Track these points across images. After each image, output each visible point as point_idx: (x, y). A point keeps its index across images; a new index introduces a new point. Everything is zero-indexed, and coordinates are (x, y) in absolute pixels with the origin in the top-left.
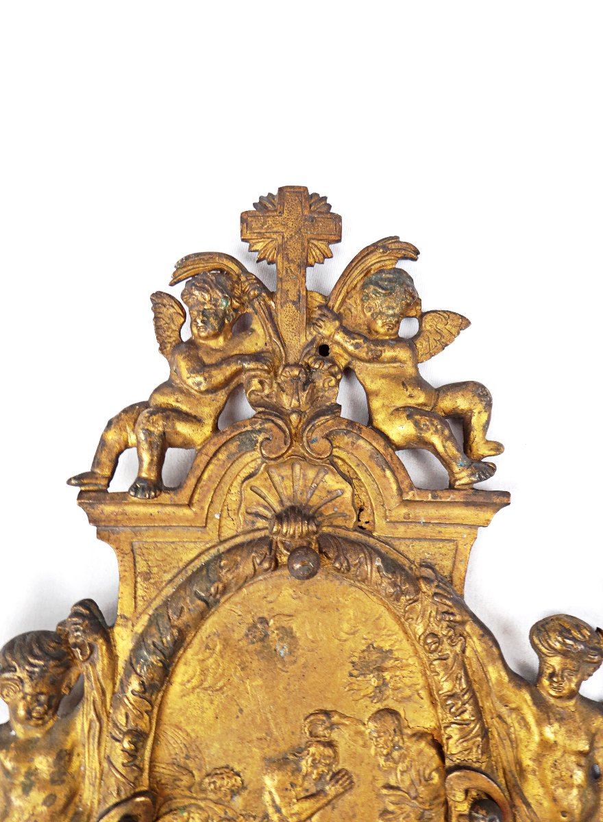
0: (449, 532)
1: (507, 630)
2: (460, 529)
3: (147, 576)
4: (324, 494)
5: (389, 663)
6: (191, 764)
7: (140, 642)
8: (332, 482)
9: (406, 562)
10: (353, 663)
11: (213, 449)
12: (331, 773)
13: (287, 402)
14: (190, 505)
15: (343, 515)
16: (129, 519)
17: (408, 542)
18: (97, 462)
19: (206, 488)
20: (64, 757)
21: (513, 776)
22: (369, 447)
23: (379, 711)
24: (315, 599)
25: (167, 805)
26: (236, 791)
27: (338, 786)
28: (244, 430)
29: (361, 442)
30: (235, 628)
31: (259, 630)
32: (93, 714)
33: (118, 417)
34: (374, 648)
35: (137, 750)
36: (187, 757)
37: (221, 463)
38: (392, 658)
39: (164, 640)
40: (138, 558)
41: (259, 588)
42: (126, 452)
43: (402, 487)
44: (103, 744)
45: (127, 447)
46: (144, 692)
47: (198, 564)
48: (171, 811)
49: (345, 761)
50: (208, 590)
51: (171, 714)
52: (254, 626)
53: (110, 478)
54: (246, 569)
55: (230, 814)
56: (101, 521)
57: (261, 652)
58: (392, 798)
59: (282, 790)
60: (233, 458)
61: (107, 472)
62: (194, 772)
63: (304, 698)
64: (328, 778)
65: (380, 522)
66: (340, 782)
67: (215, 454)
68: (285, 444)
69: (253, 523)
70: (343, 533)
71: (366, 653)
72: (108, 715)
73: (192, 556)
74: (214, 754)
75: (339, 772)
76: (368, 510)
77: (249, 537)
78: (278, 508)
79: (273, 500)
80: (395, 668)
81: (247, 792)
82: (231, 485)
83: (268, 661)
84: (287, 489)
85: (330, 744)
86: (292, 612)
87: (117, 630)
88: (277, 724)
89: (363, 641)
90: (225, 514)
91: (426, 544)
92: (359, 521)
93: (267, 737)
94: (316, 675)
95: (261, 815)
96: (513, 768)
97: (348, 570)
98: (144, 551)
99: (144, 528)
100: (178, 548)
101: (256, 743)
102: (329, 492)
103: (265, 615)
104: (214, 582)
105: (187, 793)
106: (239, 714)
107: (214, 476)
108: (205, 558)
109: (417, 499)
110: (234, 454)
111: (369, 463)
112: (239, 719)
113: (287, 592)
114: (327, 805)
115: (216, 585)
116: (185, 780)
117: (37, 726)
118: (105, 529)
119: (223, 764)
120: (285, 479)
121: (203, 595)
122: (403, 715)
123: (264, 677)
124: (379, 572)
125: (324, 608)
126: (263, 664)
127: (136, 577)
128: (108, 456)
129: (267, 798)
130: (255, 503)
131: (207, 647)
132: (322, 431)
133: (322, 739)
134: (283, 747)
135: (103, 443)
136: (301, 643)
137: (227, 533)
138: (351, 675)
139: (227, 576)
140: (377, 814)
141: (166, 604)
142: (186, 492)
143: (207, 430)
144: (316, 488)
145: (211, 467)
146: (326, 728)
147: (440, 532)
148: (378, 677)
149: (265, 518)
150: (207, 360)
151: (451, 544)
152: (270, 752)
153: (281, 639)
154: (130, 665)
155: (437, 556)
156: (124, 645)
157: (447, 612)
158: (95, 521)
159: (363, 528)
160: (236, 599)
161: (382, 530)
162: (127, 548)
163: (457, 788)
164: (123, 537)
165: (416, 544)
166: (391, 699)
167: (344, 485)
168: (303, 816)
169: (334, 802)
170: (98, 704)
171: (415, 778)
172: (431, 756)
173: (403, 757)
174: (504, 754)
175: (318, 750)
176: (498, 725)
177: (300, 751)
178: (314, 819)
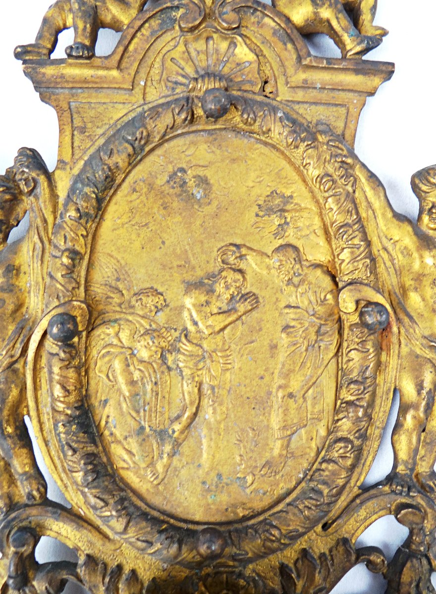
0: (342, 97)
2: (351, 95)
3: (83, 130)
4: (233, 66)
5: (289, 207)
6: (121, 286)
7: (78, 179)
8: (243, 53)
9: (304, 121)
10: (259, 205)
11: (139, 23)
12: (240, 295)
14: (119, 69)
15: (250, 82)
16: (67, 82)
17: (306, 106)
18: (40, 37)
19: (132, 58)
21: (397, 296)
22: (273, 24)
23: (281, 246)
24: (226, 153)
25: (101, 318)
26: (160, 307)
27: (246, 303)
28: (165, 6)
29: (266, 20)
30: (158, 176)
31: (177, 177)
32: (36, 237)
34: (277, 193)
35: (74, 266)
36: (118, 279)
37: (145, 38)
38: (292, 203)
39: (97, 176)
40: (75, 116)
41: (176, 144)
42: (65, 32)
43: (301, 54)
44: (46, 263)
45: (65, 28)
46: (80, 217)
47: (126, 119)
48: (104, 322)
49: (252, 285)
50: (134, 134)
51: (104, 244)
52: (175, 174)
53: (52, 49)
54: (167, 119)
55: (154, 326)
56: (43, 82)
57: (180, 195)
58: (292, 316)
59: (200, 307)
60: (156, 35)
61: (49, 45)
62: (124, 292)
63: (217, 233)
64: (238, 298)
65: (281, 88)
66: (249, 300)
67: (139, 29)
68: (200, 15)
69: (173, 89)
70: (250, 96)
71: (270, 198)
72: (50, 241)
73: (121, 115)
74: (140, 278)
75: (247, 294)
76: (272, 82)
77: (169, 99)
78: (194, 75)
80: (296, 211)
81: (169, 308)
82: (154, 61)
83: (187, 202)
84: (202, 62)
85: (241, 271)
86: (206, 163)
87: (57, 173)
88: (194, 255)
89: (268, 189)
90: (149, 83)
91: (321, 108)
92: (264, 91)
93: (185, 265)
94: (228, 215)
95: (181, 328)
96: (397, 291)
97: (255, 121)
98: (80, 109)
99: (80, 91)
100: (109, 107)
101: (176, 269)
102: (238, 64)
103: (184, 166)
104: (139, 128)
105: (118, 309)
106: (162, 246)
107: (139, 48)
108: (133, 115)
109: (314, 64)
110: (156, 31)
111: (273, 39)
112: (162, 250)
113: (203, 147)
114: (237, 319)
115: (141, 130)
116: (116, 299)
118: (46, 92)
119: (148, 286)
120: (200, 54)
121: (130, 138)
122: (301, 249)
123: (183, 215)
124: (281, 122)
125: (234, 160)
126: (182, 204)
127: (73, 131)
129: (186, 314)
130: (174, 73)
131: (134, 190)
132: (232, 6)
133: (233, 266)
134: (200, 273)
136: (214, 188)
137: (150, 98)
138: (257, 215)
139: (150, 124)
140: (280, 329)
141: (99, 150)
142: (117, 57)
143: (134, 12)
144: (227, 61)
145: (136, 40)
146: (236, 258)
147: (333, 97)
148: (281, 217)
149: (183, 84)
151: (343, 109)
152: (188, 277)
153: (198, 186)
154: (68, 200)
155: (331, 118)
156: (63, 186)
157: (341, 155)
158: (38, 85)
159: (266, 96)
160: (159, 152)
161: (284, 94)
162: (65, 106)
163: (347, 302)
164: (61, 97)
165: (313, 107)
166: (291, 236)
167: (251, 57)
168: (217, 329)
169: (244, 317)
170: (41, 229)
171: (313, 299)
172: (327, 282)
173: (302, 282)
174: (390, 280)
175: (231, 276)
176: (385, 255)
177: (212, 276)
178: (226, 331)
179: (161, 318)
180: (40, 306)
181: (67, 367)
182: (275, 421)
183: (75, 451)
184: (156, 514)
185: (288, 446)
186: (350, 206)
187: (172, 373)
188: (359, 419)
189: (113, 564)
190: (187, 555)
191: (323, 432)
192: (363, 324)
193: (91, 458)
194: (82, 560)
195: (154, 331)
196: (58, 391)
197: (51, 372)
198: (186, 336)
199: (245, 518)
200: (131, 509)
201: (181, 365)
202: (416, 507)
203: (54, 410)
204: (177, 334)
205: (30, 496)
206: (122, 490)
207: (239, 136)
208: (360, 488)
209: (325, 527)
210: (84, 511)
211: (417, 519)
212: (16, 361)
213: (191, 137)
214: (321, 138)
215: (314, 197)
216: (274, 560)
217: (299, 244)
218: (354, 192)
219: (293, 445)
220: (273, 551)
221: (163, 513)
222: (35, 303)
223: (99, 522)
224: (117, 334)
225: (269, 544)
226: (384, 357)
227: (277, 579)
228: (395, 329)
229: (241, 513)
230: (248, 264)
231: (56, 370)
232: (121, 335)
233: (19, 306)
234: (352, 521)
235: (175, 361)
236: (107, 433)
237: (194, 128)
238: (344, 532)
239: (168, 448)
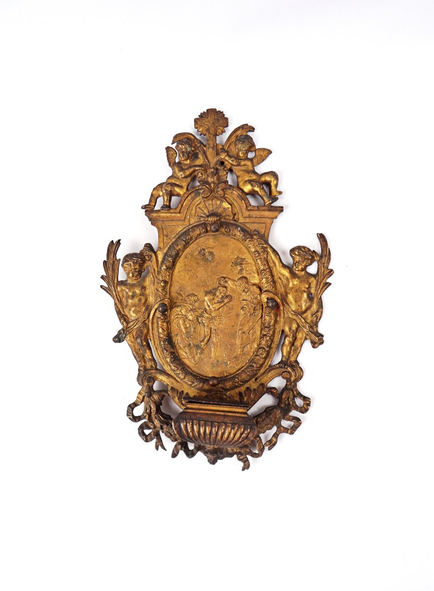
0: (264, 220)
1: (284, 253)
2: (267, 219)
3: (167, 236)
4: (222, 209)
5: (244, 263)
6: (182, 293)
7: (166, 255)
8: (226, 205)
9: (249, 230)
10: (232, 262)
11: (186, 195)
13: (210, 180)
14: (180, 213)
15: (229, 216)
16: (161, 218)
17: (250, 224)
18: (150, 201)
19: (185, 209)
20: (144, 288)
21: (284, 296)
22: (237, 193)
23: (241, 277)
24: (220, 243)
26: (196, 301)
27: (228, 299)
28: (196, 189)
29: (234, 192)
30: (195, 252)
31: (202, 252)
32: (152, 276)
33: (157, 187)
34: (239, 258)
35: (165, 286)
36: (181, 291)
37: (189, 200)
38: (245, 261)
39: (173, 253)
40: (164, 230)
41: (201, 240)
43: (247, 205)
44: (155, 285)
45: (159, 196)
46: (167, 269)
47: (182, 231)
48: (176, 306)
49: (230, 292)
50: (186, 238)
51: (176, 278)
53: (155, 206)
54: (197, 232)
56: (152, 219)
57: (203, 259)
58: (245, 304)
59: (210, 300)
60: (193, 199)
61: (153, 204)
62: (183, 295)
63: (217, 273)
64: (225, 297)
65: (240, 217)
67: (187, 197)
68: (209, 193)
69: (200, 219)
70: (228, 221)
71: (236, 259)
72: (156, 277)
73: (180, 229)
74: (189, 289)
75: (228, 295)
76: (237, 214)
77: (198, 223)
78: (208, 214)
79: (206, 211)
80: (246, 264)
82: (193, 207)
84: (211, 208)
85: (225, 287)
86: (213, 247)
87: (158, 252)
88: (208, 281)
89: (236, 256)
90: (191, 217)
91: (256, 224)
92: (234, 218)
93: (205, 285)
94: (221, 266)
96: (284, 294)
97: (230, 231)
98: (166, 228)
99: (166, 221)
100: (176, 227)
101: (202, 286)
102: (224, 209)
103: (204, 248)
104: (188, 235)
105: (181, 301)
107: (187, 205)
108: (185, 230)
109: (252, 209)
110: (193, 197)
111: (237, 199)
112: (196, 279)
113: (211, 240)
114: (224, 305)
116: (180, 298)
117: (135, 279)
118: (153, 222)
119: (192, 293)
120: (210, 205)
121: (184, 239)
123: (204, 266)
124: (239, 231)
125: (223, 245)
126: (204, 262)
127: (163, 236)
128: (154, 198)
129: (205, 303)
130: (200, 213)
131: (186, 257)
132: (221, 188)
133: (223, 285)
134: (210, 288)
135: (152, 195)
136: (216, 256)
137: (191, 222)
138: (232, 266)
139: (191, 234)
141: (173, 244)
142: (179, 209)
143: (185, 190)
144: (220, 208)
145: (186, 201)
146: (224, 282)
147: (260, 220)
148: (240, 266)
149: (204, 217)
150: (184, 167)
151: (264, 225)
152: (206, 289)
153: (209, 255)
154: (163, 262)
155: (260, 228)
156: (160, 257)
157: (261, 244)
158: (150, 219)
159: (235, 220)
160: (195, 243)
161: (241, 220)
162: (160, 227)
163: (264, 297)
164: (159, 224)
165: (253, 224)
166: (245, 274)
167: (229, 206)
168: (217, 308)
169: (227, 304)
170: (153, 273)
171: (252, 297)
172: (258, 290)
173: (248, 291)
174: (281, 290)
175: (221, 289)
176: (279, 280)
177: (216, 289)
178: (220, 309)
179: (197, 304)
180: (153, 301)
181: (164, 322)
182: (238, 342)
183: (167, 351)
184: (195, 374)
185: (243, 351)
186: (266, 263)
187: (201, 324)
188: (267, 341)
189: (180, 390)
190: (206, 387)
191: (256, 346)
192: (268, 306)
193: (172, 353)
194: (169, 388)
195: (194, 309)
196: (160, 331)
197: (158, 324)
198: (206, 311)
199: (227, 376)
200: (186, 371)
201: (204, 321)
202: (289, 372)
203: (159, 337)
204: (202, 310)
205: (151, 366)
206: (183, 365)
208: (269, 366)
209: (256, 380)
210: (170, 372)
211: (288, 376)
212: (145, 320)
213: (207, 237)
214: (255, 237)
215: (253, 259)
216: (237, 390)
217: (248, 276)
218: (267, 257)
219: (245, 351)
220: (237, 387)
221: (198, 374)
222: (151, 299)
223: (175, 376)
224: (181, 311)
225: (234, 383)
226: (278, 319)
227: (238, 397)
228: (282, 308)
229: (225, 374)
230: (229, 284)
231: (160, 323)
232: (182, 311)
233: (146, 300)
234: (265, 377)
235: (202, 320)
236: (177, 346)
237: (208, 234)
238: (262, 381)
239: (199, 351)
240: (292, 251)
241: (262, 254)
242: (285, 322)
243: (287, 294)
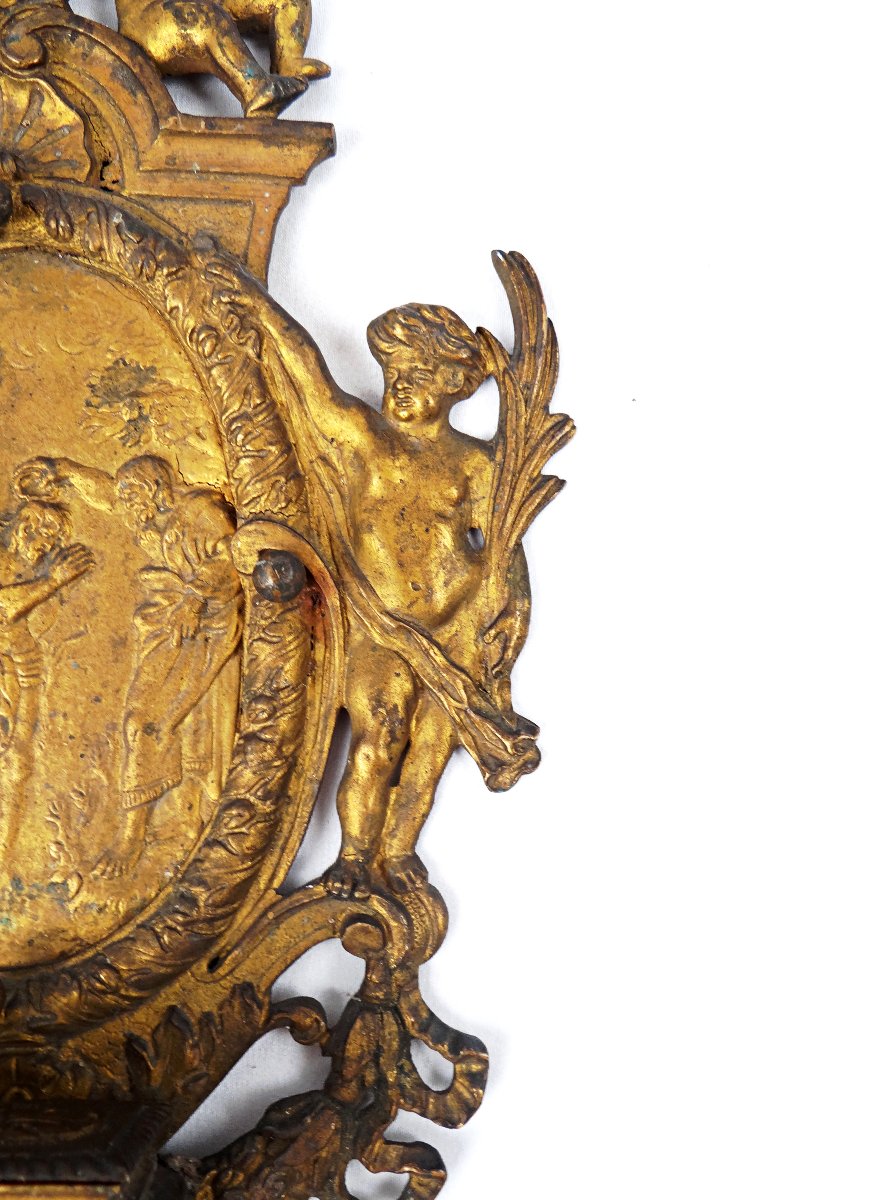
0: (243, 186)
1: (343, 346)
2: (259, 183)
4: (40, 134)
5: (149, 388)
8: (58, 112)
9: (172, 232)
10: (92, 386)
12: (58, 550)
15: (69, 162)
17: (176, 205)
21: (343, 542)
22: (109, 58)
23: (136, 459)
24: (30, 294)
27: (66, 565)
29: (97, 51)
34: (125, 363)
38: (154, 381)
43: (158, 110)
49: (80, 531)
58: (159, 586)
63: (14, 439)
64: (53, 556)
65: (130, 174)
66: (70, 559)
70: (71, 188)
71: (112, 372)
75: (70, 547)
76: (115, 162)
80: (161, 394)
85: (58, 507)
89: (109, 356)
91: (204, 208)
92: (102, 179)
94: (33, 405)
96: (344, 532)
97: (72, 232)
102: (50, 132)
109: (183, 128)
111: (111, 84)
114: (50, 595)
122: (174, 464)
124: (119, 234)
125: (44, 305)
132: (26, 25)
133: (44, 499)
138: (89, 404)
140: (132, 609)
144: (29, 126)
146: (50, 483)
147: (226, 188)
148: (131, 406)
151: (246, 209)
155: (223, 225)
157: (229, 290)
159: (105, 189)
161: (134, 186)
163: (246, 550)
165: (189, 207)
166: (156, 444)
167: (70, 117)
168: (12, 613)
169: (64, 591)
171: (191, 553)
172: (215, 520)
173: (170, 523)
175: (36, 516)
176: (321, 470)
177: (7, 518)
178: (31, 617)
185: (147, 822)
186: (251, 382)
188: (266, 765)
191: (212, 794)
192: (263, 593)
199: (64, 956)
202: (375, 920)
207: (55, 261)
208: (278, 891)
209: (214, 964)
211: (373, 942)
214: (198, 261)
215: (194, 370)
216: (117, 1029)
217: (169, 452)
218: (259, 356)
219: (157, 820)
220: (111, 1013)
225: (96, 997)
226: (319, 654)
227: (122, 1064)
228: (333, 599)
229: (57, 947)
234: (261, 949)
238: (243, 974)
240: (379, 328)
241: (232, 340)
242: (351, 673)
243: (357, 530)
